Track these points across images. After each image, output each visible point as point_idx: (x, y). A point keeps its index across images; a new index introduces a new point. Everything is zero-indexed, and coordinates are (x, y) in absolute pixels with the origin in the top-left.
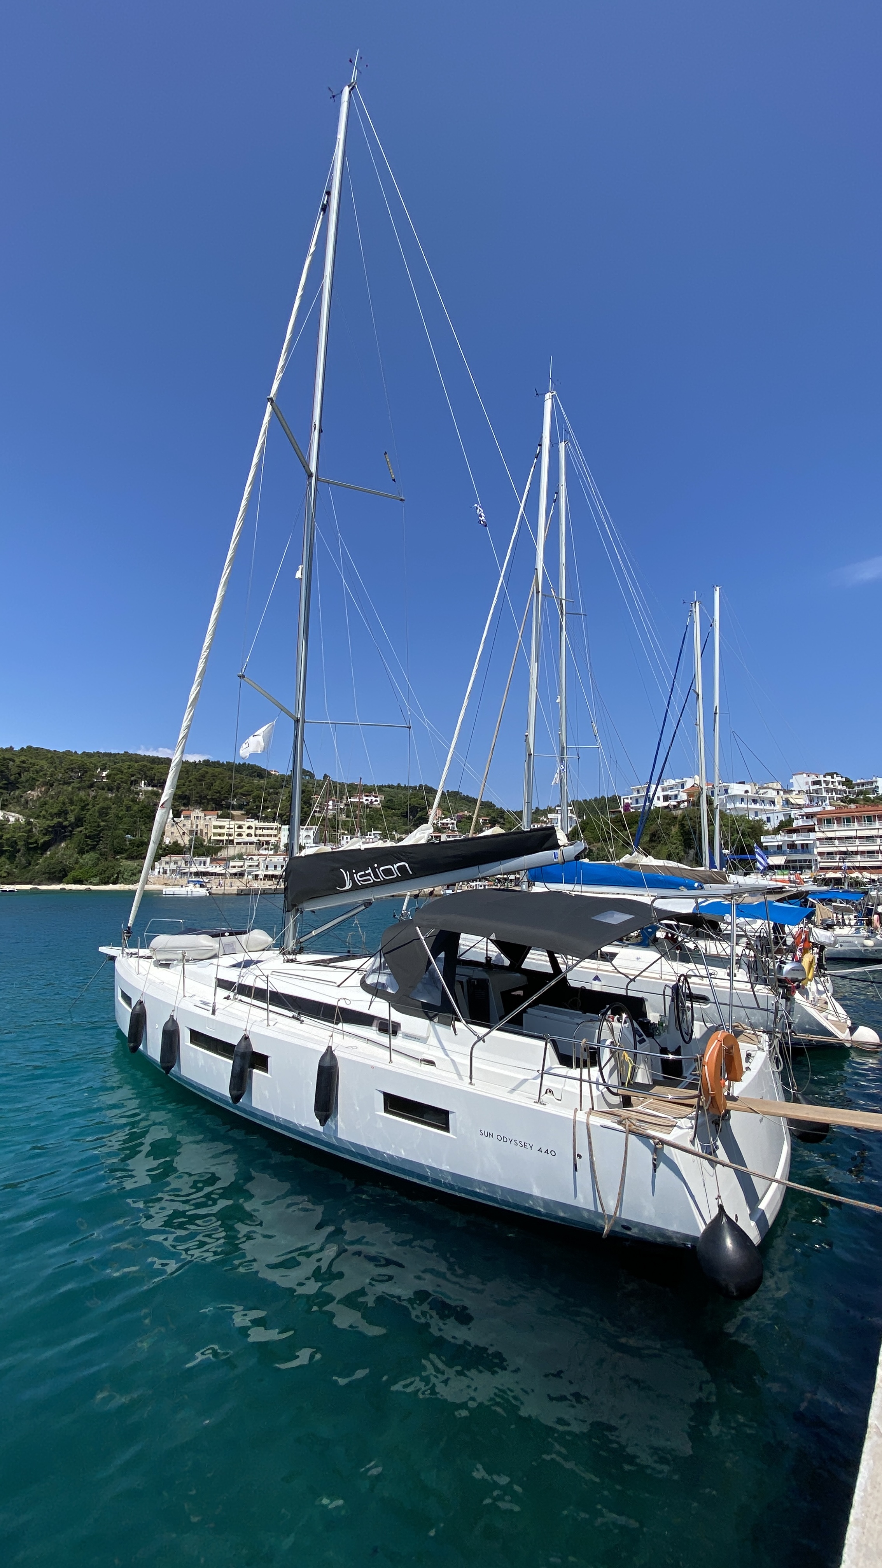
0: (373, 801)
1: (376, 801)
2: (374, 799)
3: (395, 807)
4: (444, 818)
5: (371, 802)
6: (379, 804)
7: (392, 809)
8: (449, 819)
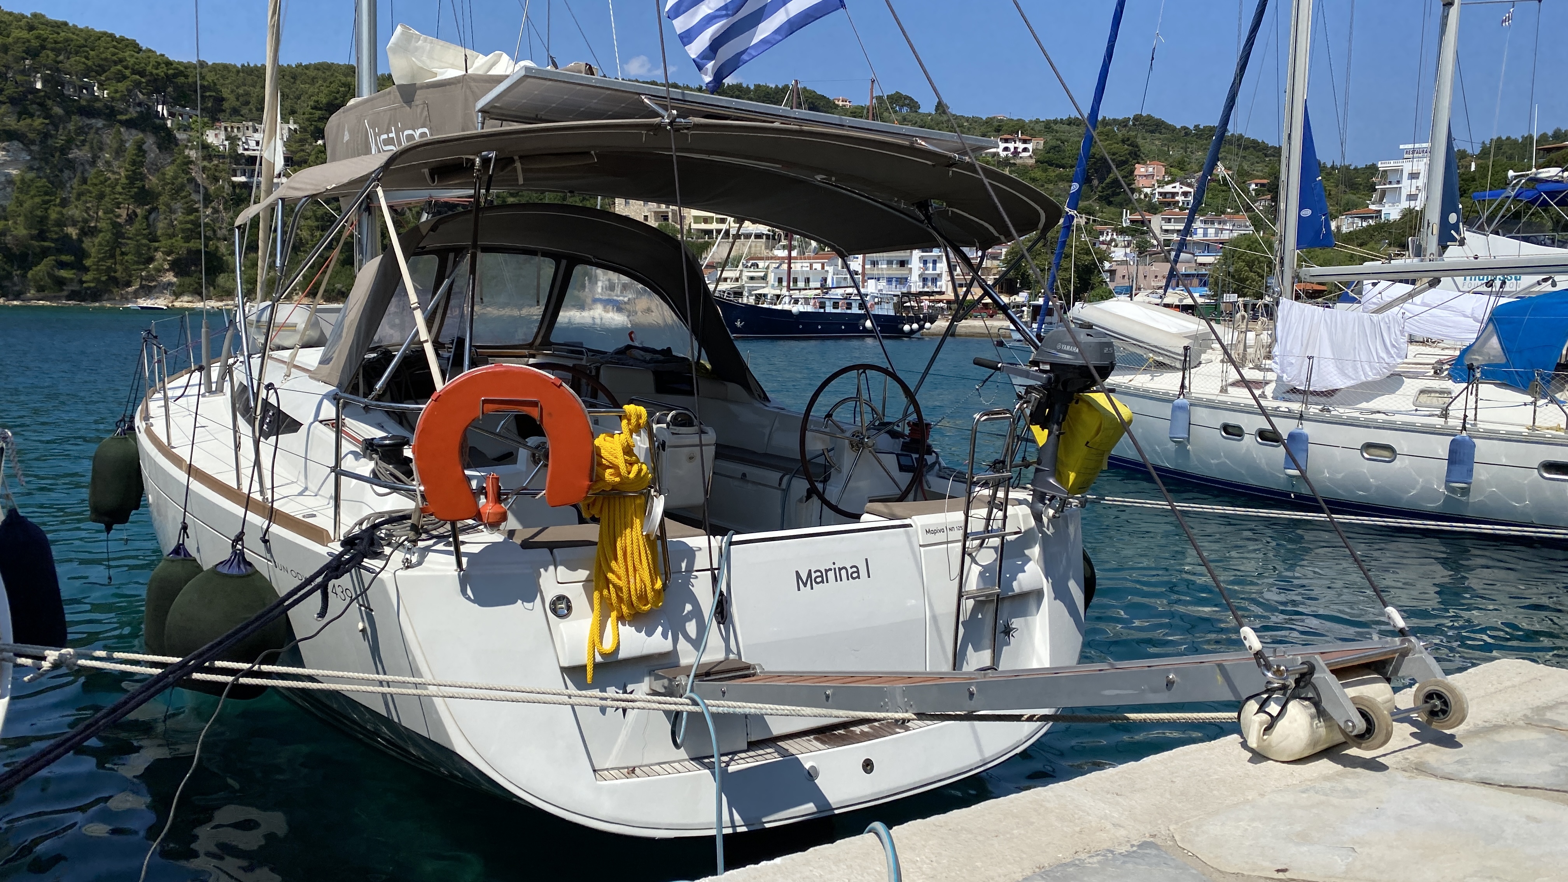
0: (1020, 150)
1: (1025, 150)
2: (1021, 146)
3: (1064, 162)
4: (1168, 183)
5: (1016, 152)
6: (1030, 156)
7: (1059, 166)
8: (1177, 184)
